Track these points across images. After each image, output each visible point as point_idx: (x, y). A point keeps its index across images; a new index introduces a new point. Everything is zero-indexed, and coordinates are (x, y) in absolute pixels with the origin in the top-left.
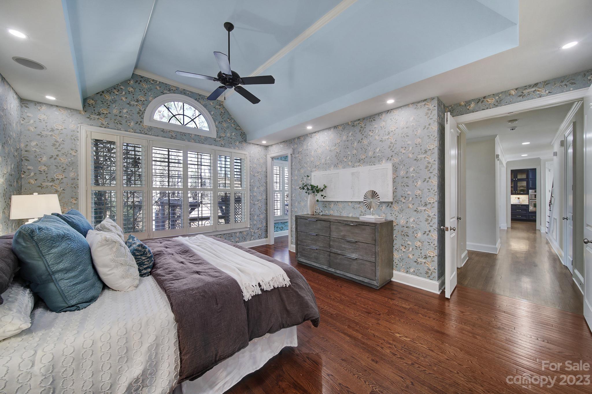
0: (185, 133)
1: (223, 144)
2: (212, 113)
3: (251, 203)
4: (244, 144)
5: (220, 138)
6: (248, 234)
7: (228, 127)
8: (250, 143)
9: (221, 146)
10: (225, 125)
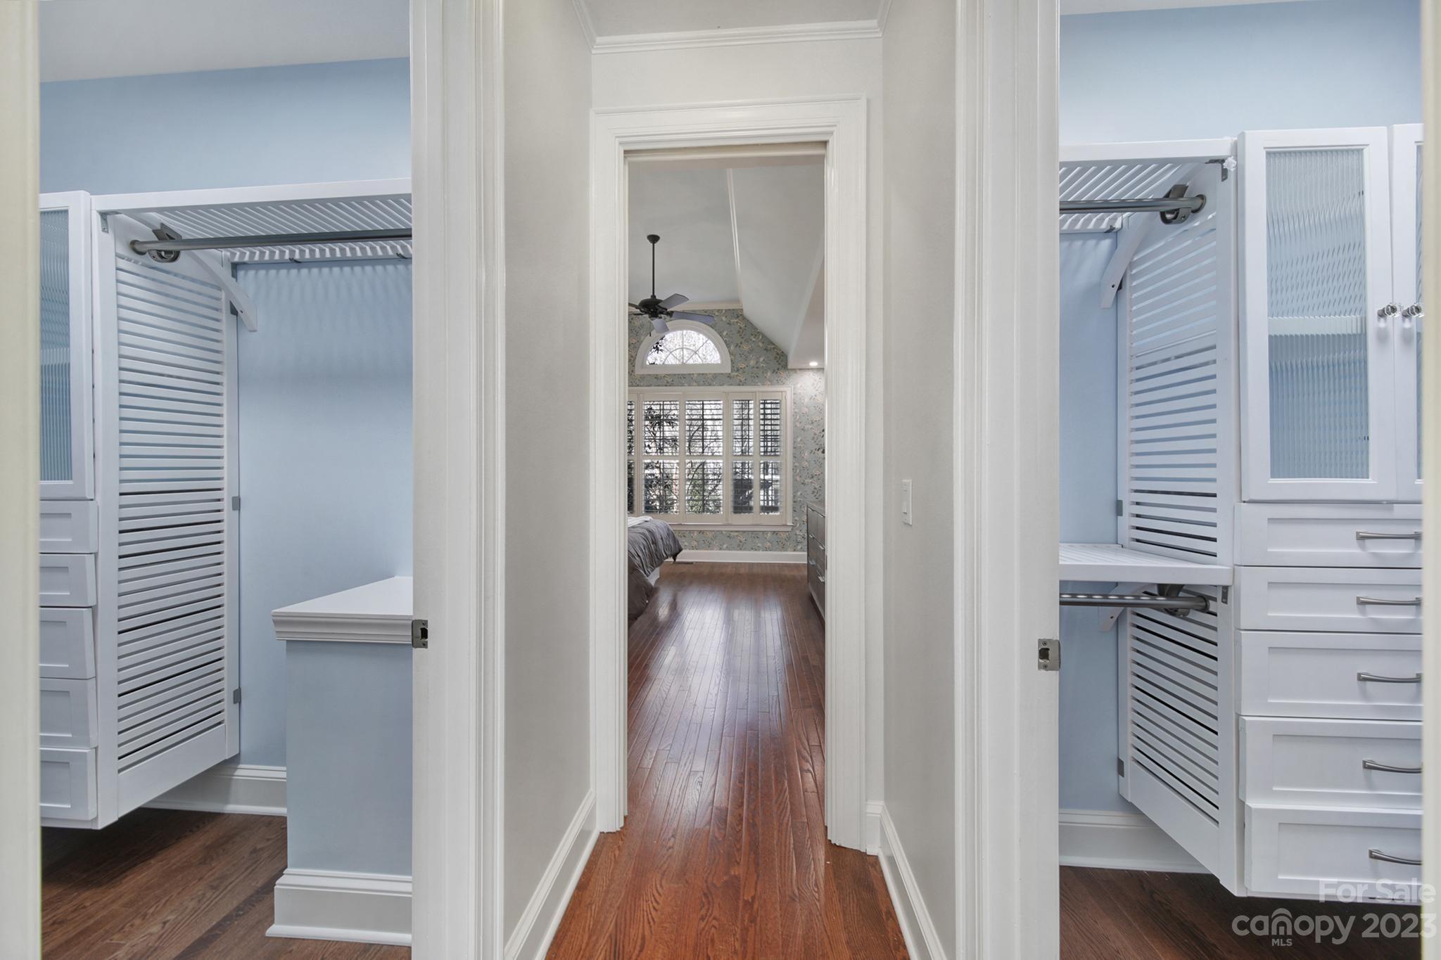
0: (684, 374)
1: (743, 379)
2: (725, 333)
3: (795, 480)
4: (783, 374)
5: (738, 370)
6: (789, 538)
7: (751, 351)
8: (794, 370)
9: (739, 385)
10: (746, 347)
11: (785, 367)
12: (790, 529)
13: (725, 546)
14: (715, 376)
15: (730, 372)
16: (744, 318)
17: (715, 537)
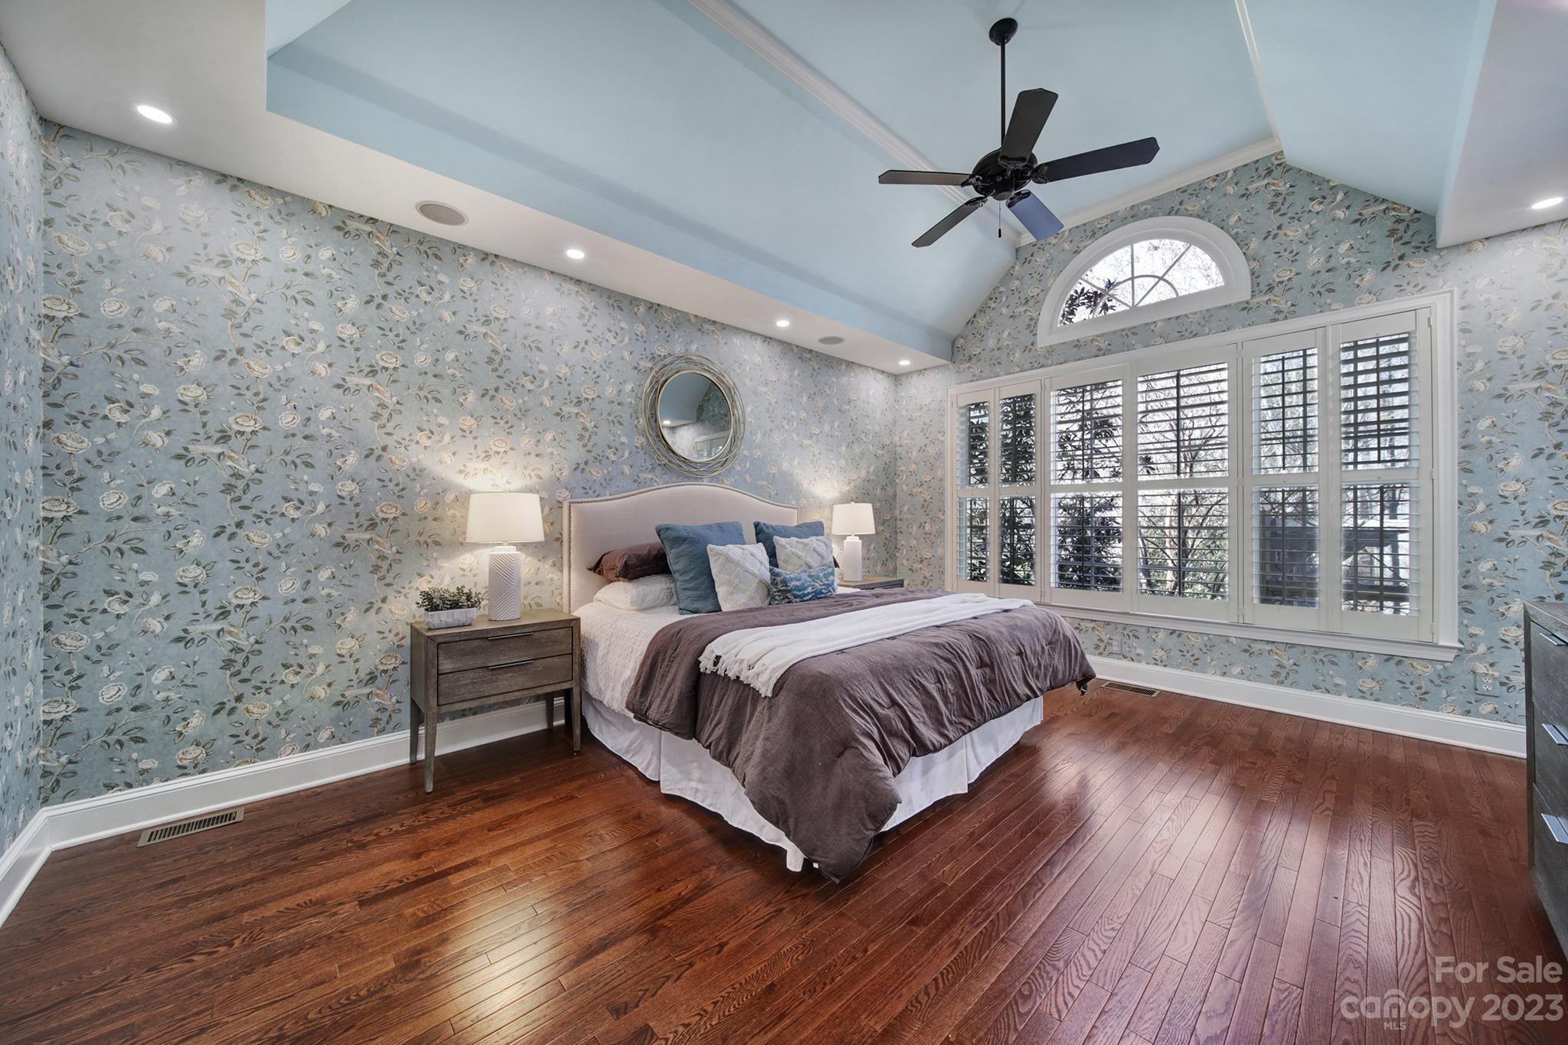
11: (1428, 244)
12: (1450, 656)
13: (1236, 670)
14: (1208, 316)
15: (1249, 298)
16: (1288, 169)
17: (1210, 647)
